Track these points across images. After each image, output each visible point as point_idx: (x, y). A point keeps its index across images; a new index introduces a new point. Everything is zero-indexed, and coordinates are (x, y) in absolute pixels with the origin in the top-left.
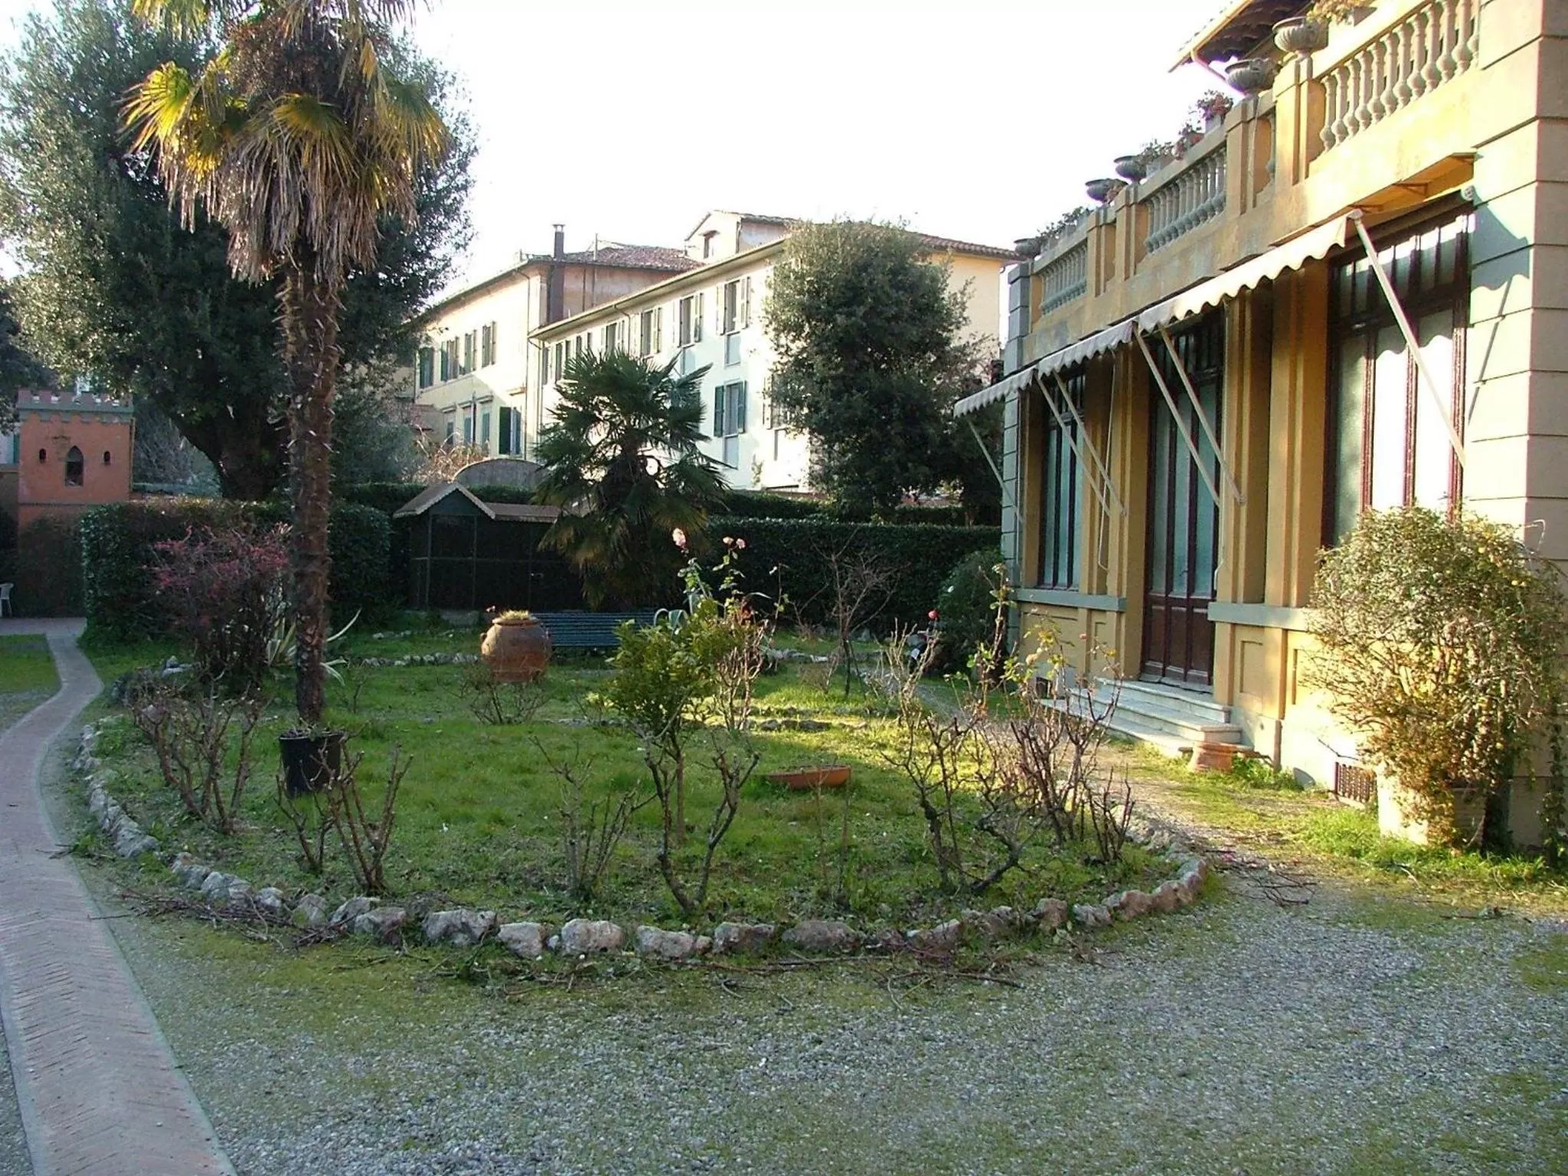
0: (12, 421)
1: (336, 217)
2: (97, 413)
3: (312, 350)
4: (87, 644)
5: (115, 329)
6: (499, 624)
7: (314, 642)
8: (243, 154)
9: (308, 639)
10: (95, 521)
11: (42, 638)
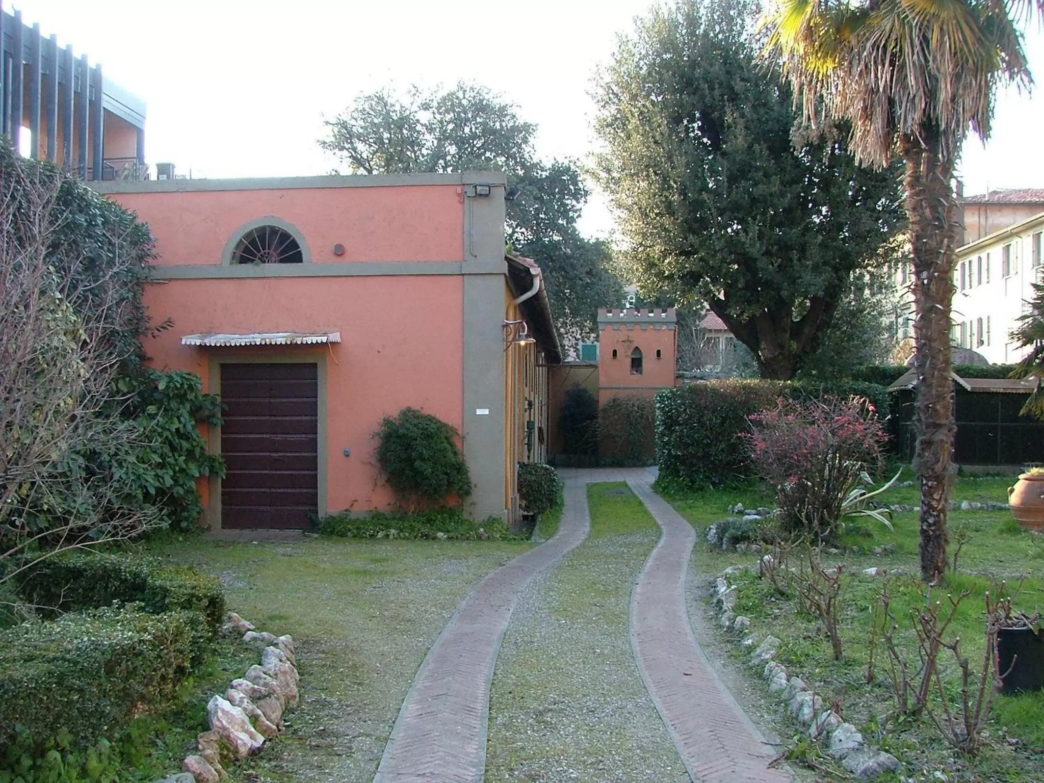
0: (589, 333)
1: (961, 96)
2: (651, 323)
3: (937, 227)
4: (661, 488)
5: (681, 254)
6: (1026, 479)
7: (940, 507)
8: (869, 45)
9: (934, 503)
10: (669, 398)
11: (625, 484)
